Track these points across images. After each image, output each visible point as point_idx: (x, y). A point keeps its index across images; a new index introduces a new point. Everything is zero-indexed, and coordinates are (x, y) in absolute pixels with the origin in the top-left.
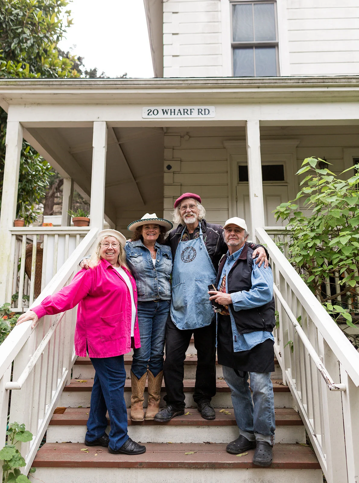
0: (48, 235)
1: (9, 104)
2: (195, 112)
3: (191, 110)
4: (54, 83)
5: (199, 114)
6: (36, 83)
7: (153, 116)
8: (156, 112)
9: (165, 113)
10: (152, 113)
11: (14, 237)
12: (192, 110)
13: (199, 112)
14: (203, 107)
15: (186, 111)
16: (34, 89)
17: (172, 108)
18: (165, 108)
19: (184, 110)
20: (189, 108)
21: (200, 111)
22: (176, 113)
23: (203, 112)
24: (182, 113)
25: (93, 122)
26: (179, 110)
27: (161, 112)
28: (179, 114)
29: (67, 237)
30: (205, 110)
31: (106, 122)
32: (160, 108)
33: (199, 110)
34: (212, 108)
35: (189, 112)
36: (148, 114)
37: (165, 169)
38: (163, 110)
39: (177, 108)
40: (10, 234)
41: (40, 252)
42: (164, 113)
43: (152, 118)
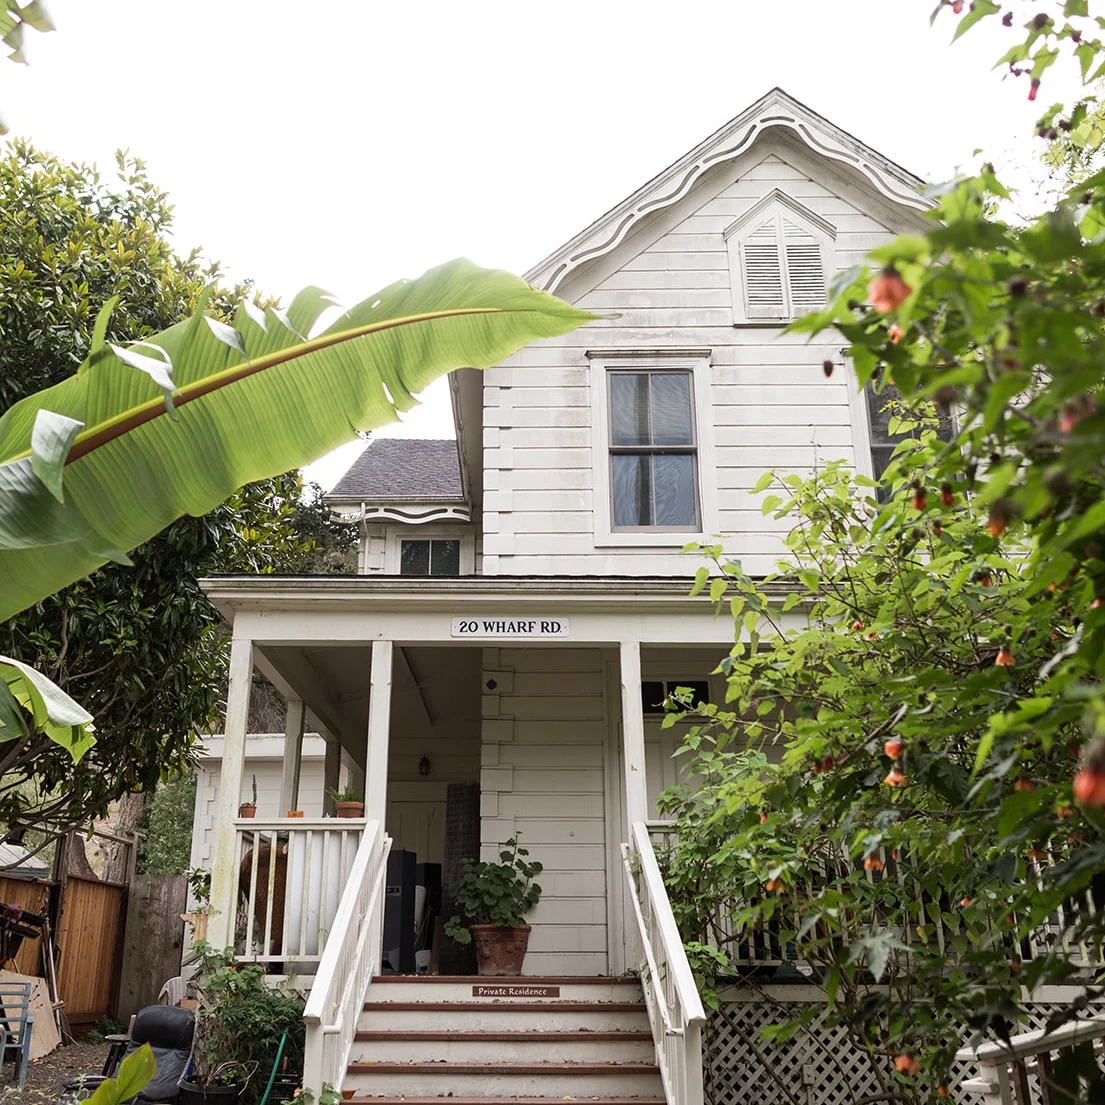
0: (295, 831)
1: (235, 611)
2: (537, 628)
3: (530, 623)
4: (315, 585)
5: (543, 631)
6: (286, 585)
7: (469, 633)
8: (473, 627)
9: (489, 629)
10: (467, 628)
11: (240, 834)
12: (532, 624)
13: (544, 628)
14: (549, 620)
15: (522, 625)
16: (280, 592)
17: (500, 620)
18: (489, 620)
19: (519, 623)
20: (527, 620)
21: (545, 625)
22: (506, 630)
23: (550, 628)
24: (516, 629)
25: (372, 641)
26: (511, 624)
27: (481, 627)
28: (511, 630)
29: (327, 834)
30: (553, 623)
31: (393, 642)
32: (480, 621)
33: (542, 623)
34: (564, 621)
35: (527, 628)
36: (461, 631)
37: (485, 688)
38: (485, 623)
39: (508, 621)
40: (234, 829)
41: (282, 860)
42: (486, 629)
43: (469, 636)
